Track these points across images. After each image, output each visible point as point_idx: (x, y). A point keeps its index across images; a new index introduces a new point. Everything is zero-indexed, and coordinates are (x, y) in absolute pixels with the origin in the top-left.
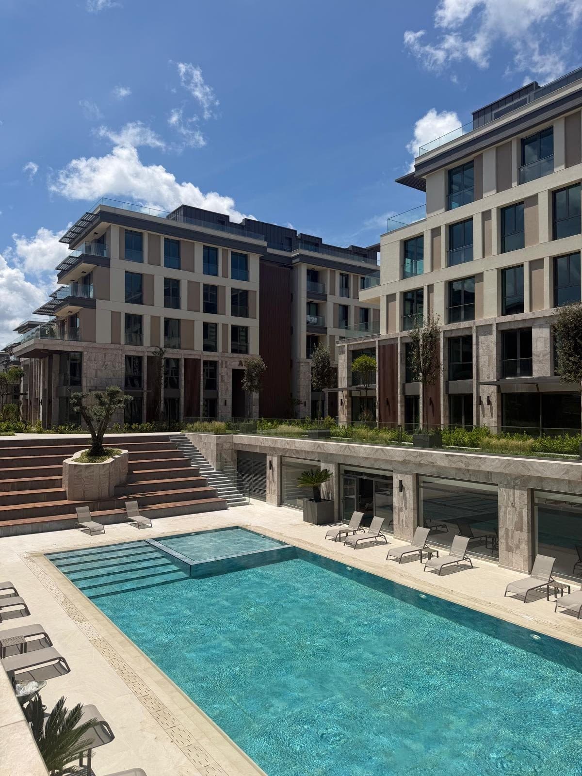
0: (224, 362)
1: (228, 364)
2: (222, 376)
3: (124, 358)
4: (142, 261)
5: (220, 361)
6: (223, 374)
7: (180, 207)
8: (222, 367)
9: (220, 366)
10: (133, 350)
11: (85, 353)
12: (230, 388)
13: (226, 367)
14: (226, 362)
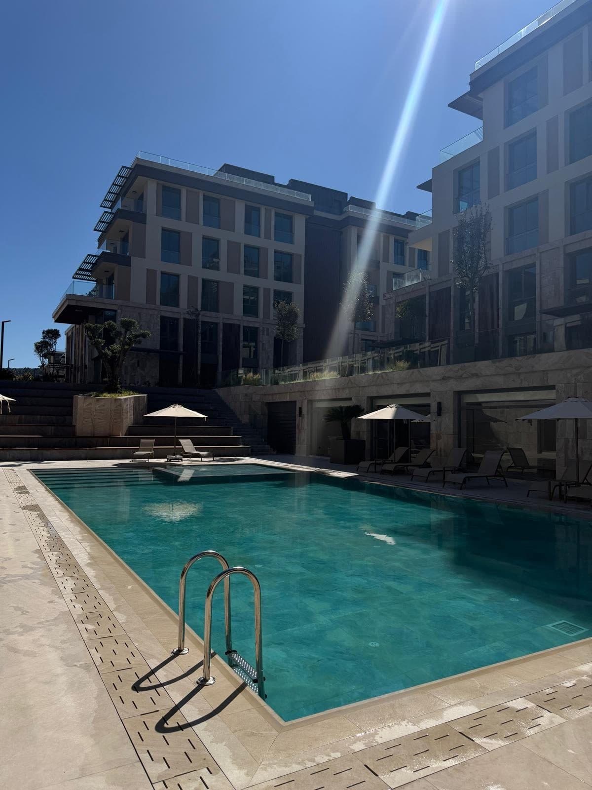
0: (265, 329)
1: (270, 331)
2: (263, 344)
3: (159, 319)
4: (179, 219)
5: (261, 328)
6: (264, 342)
7: (223, 166)
8: (263, 334)
9: (261, 333)
10: (169, 311)
11: (119, 311)
12: (272, 357)
13: (268, 334)
14: (268, 329)
